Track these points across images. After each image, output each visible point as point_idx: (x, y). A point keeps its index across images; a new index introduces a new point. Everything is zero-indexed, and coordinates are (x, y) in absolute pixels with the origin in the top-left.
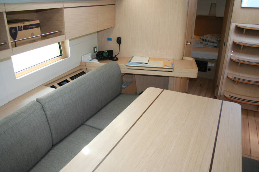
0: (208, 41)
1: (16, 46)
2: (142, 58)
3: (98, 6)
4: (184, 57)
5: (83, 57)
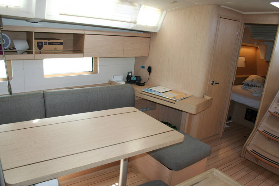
1: (40, 54)
2: (165, 88)
3: (126, 36)
4: (205, 96)
5: (112, 77)
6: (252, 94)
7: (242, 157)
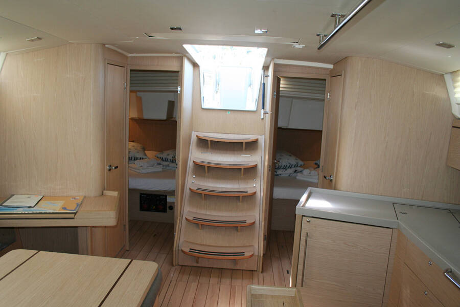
0: (169, 160)
2: (29, 197)
4: (104, 191)
6: (138, 171)
7: (176, 265)
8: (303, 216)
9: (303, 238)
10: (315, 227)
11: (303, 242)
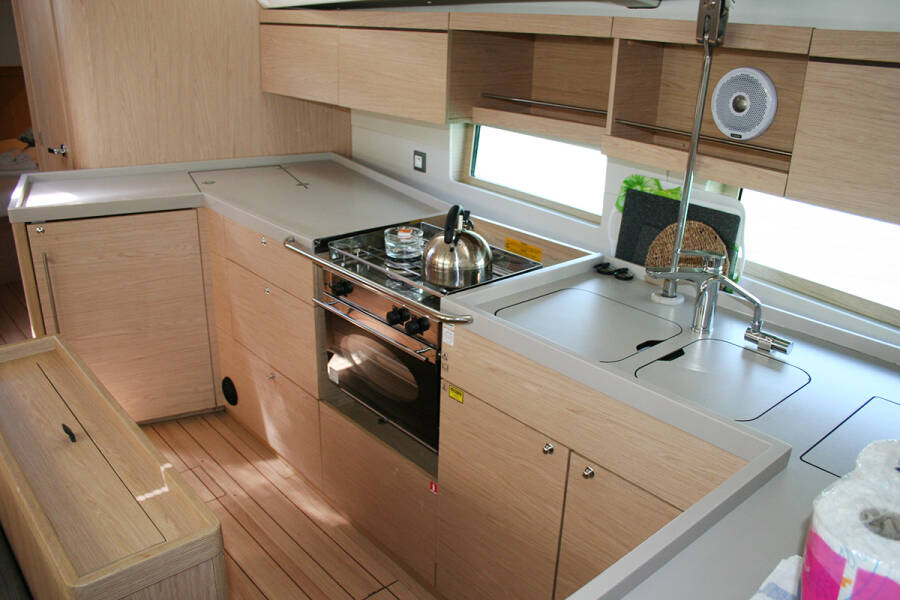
8: (26, 224)
9: (39, 267)
10: (57, 239)
11: (41, 275)
